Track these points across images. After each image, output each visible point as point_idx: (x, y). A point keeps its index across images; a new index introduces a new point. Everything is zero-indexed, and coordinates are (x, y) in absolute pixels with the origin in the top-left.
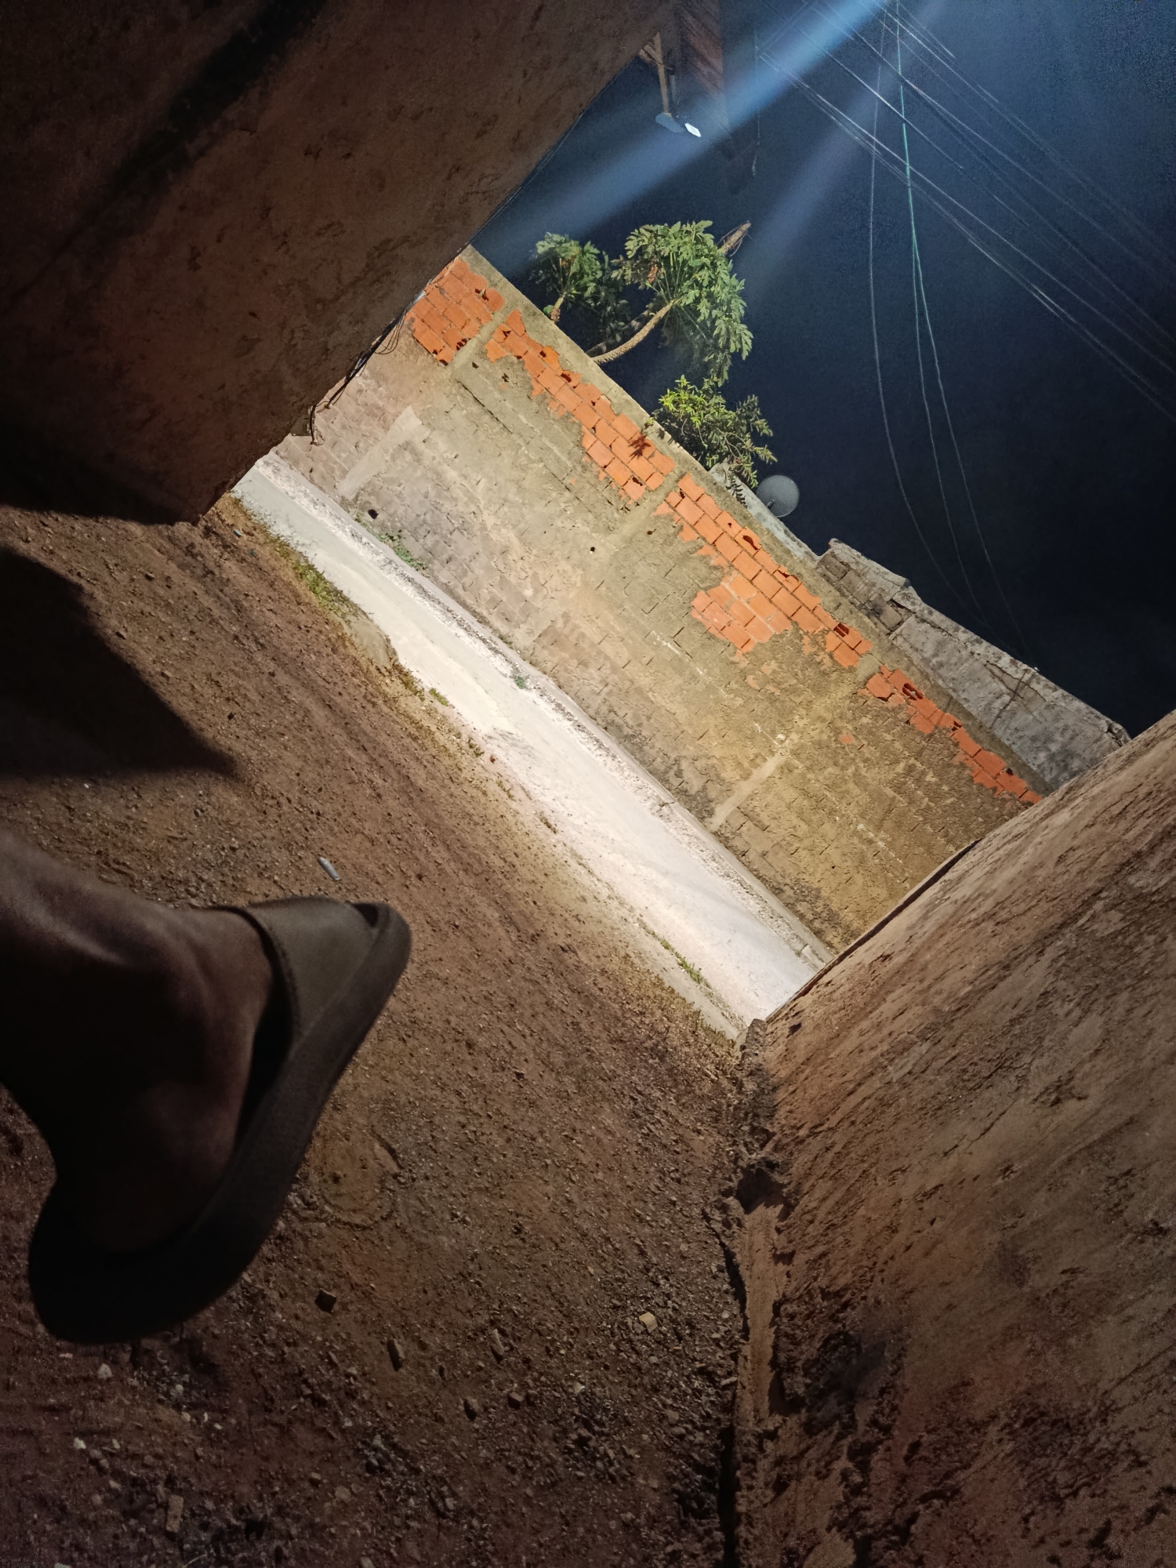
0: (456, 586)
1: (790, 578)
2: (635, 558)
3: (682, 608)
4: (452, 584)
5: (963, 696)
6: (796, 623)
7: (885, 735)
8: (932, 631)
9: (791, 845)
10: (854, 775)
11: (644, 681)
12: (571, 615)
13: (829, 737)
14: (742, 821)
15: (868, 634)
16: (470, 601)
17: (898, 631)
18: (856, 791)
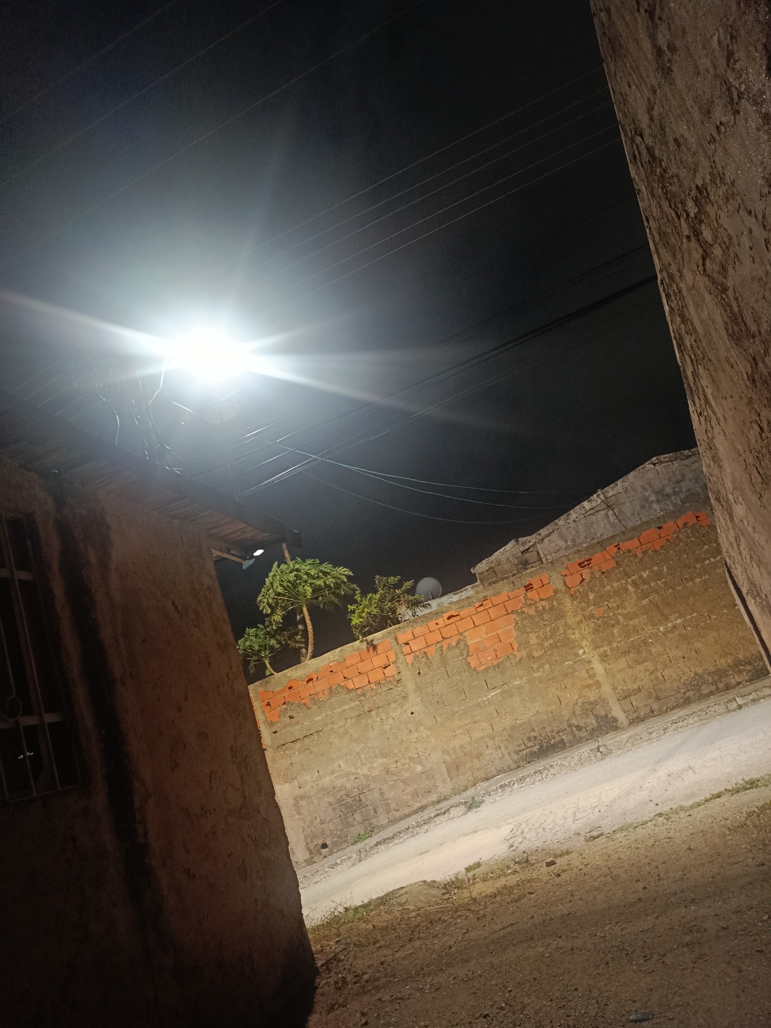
0: (393, 816)
1: (484, 603)
2: (429, 689)
3: (472, 675)
4: (391, 818)
5: (599, 535)
6: (513, 611)
7: (606, 589)
8: (551, 537)
9: (657, 678)
10: (625, 618)
11: (508, 721)
12: (445, 748)
13: (594, 622)
14: (628, 702)
15: (538, 573)
16: (406, 812)
17: (542, 556)
18: (636, 621)
